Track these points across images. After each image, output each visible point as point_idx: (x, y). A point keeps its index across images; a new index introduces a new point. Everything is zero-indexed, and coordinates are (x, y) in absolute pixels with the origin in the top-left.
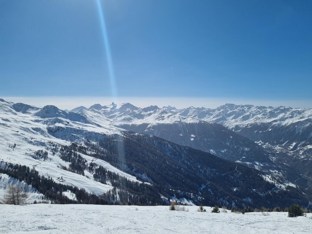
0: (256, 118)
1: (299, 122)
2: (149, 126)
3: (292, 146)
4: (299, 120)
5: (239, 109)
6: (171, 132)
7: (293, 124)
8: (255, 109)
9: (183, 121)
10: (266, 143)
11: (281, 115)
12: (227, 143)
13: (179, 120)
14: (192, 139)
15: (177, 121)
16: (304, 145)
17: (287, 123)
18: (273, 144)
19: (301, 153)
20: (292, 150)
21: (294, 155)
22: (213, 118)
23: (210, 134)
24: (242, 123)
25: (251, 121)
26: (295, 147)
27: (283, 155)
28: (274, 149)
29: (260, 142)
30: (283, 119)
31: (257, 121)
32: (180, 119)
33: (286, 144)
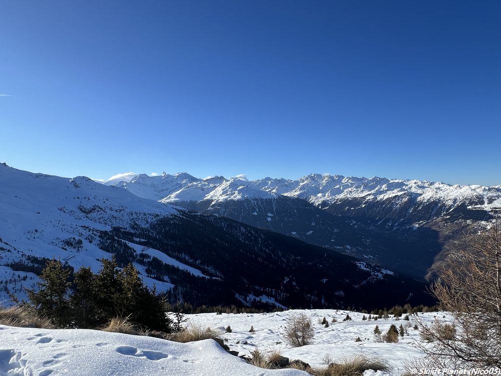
1: (396, 196)
2: (213, 203)
3: (388, 226)
6: (242, 211)
7: (390, 200)
12: (312, 223)
14: (270, 220)
16: (402, 224)
18: (367, 224)
20: (389, 230)
21: (390, 237)
22: (295, 192)
23: (292, 213)
24: (332, 198)
25: (342, 195)
26: (392, 227)
27: (378, 237)
28: (368, 230)
30: (378, 193)
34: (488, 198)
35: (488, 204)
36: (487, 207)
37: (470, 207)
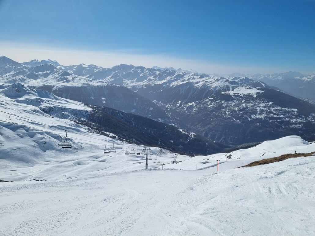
0: (149, 80)
1: (182, 84)
2: (54, 89)
3: (178, 104)
4: (182, 83)
5: (133, 70)
6: (82, 95)
7: (178, 86)
8: (147, 71)
9: (90, 83)
10: (159, 102)
11: (168, 78)
12: (134, 104)
13: (86, 83)
14: (104, 102)
15: (85, 84)
16: (186, 103)
17: (174, 85)
18: (165, 103)
19: (185, 109)
20: (179, 107)
21: (180, 111)
22: (111, 78)
23: (119, 97)
24: (138, 84)
25: (145, 82)
26: (181, 104)
27: (173, 111)
28: (166, 107)
29: (155, 101)
30: (170, 81)
31: (151, 83)
32: (87, 81)
33: (174, 102)
34: (232, 87)
35: (232, 91)
36: (231, 93)
37: (223, 93)
